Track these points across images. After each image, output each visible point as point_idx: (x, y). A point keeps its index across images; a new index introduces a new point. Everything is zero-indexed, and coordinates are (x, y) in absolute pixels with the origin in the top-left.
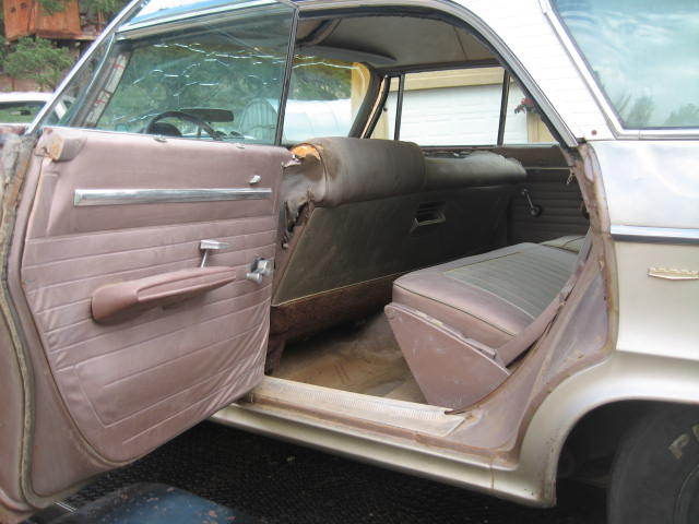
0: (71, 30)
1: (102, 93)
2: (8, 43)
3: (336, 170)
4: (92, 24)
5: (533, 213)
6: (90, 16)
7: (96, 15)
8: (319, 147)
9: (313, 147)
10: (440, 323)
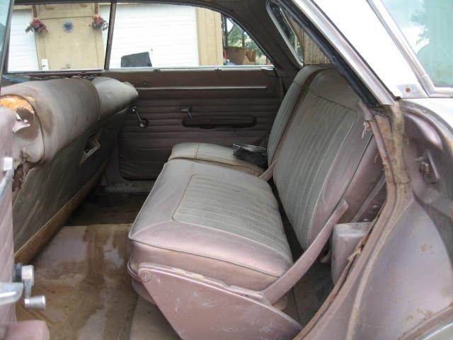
3: (51, 123)
5: (142, 126)
8: (30, 99)
9: (22, 98)
10: (200, 277)
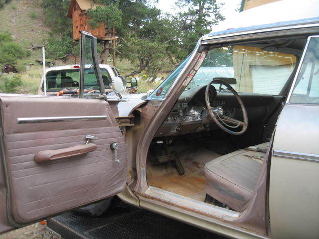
0: (101, 36)
1: (192, 70)
2: (74, 41)
4: (110, 33)
6: (109, 29)
7: (112, 29)
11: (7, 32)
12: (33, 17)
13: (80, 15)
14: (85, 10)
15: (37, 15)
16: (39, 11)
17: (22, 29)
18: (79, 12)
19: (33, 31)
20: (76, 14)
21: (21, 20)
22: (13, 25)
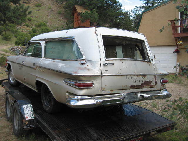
11: (45, 21)
12: (60, 14)
13: (77, 15)
14: (79, 13)
15: (62, 12)
16: (63, 10)
17: (53, 20)
18: (77, 14)
19: (58, 21)
20: (76, 14)
21: (53, 15)
22: (48, 18)
